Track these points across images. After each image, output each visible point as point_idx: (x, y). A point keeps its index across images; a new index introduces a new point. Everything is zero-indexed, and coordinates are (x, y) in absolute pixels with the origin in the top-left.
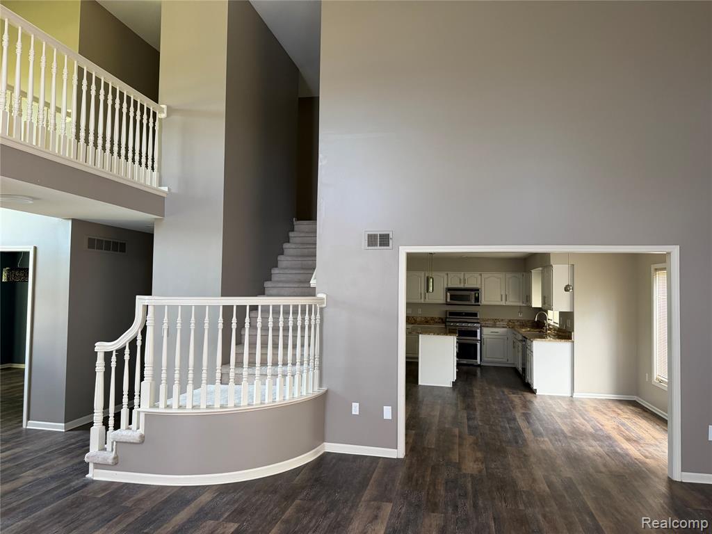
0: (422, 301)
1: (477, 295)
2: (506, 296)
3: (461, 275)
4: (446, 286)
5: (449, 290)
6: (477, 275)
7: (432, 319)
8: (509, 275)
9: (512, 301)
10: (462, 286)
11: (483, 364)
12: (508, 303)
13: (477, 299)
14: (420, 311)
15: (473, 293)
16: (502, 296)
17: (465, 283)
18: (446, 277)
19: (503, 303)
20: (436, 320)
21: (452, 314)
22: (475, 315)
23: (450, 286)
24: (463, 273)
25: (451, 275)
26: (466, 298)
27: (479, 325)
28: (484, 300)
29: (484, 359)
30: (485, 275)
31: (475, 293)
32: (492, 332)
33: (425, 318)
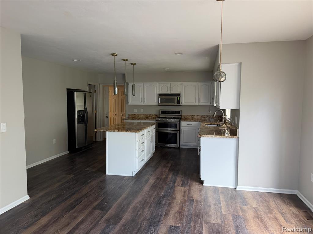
0: (142, 104)
1: (179, 98)
2: (199, 98)
3: (168, 84)
4: (158, 93)
5: (160, 95)
6: (179, 84)
7: (151, 116)
8: (201, 84)
9: (203, 102)
10: (169, 92)
11: (181, 147)
12: (200, 104)
13: (179, 102)
14: (142, 111)
15: (176, 97)
16: (196, 98)
17: (171, 90)
18: (158, 86)
19: (197, 104)
20: (153, 117)
21: (163, 112)
22: (178, 112)
23: (161, 92)
24: (169, 83)
25: (162, 84)
26: (172, 101)
27: (179, 120)
28: (184, 102)
29: (182, 143)
30: (185, 84)
31: (178, 97)
32: (188, 125)
33: (146, 115)
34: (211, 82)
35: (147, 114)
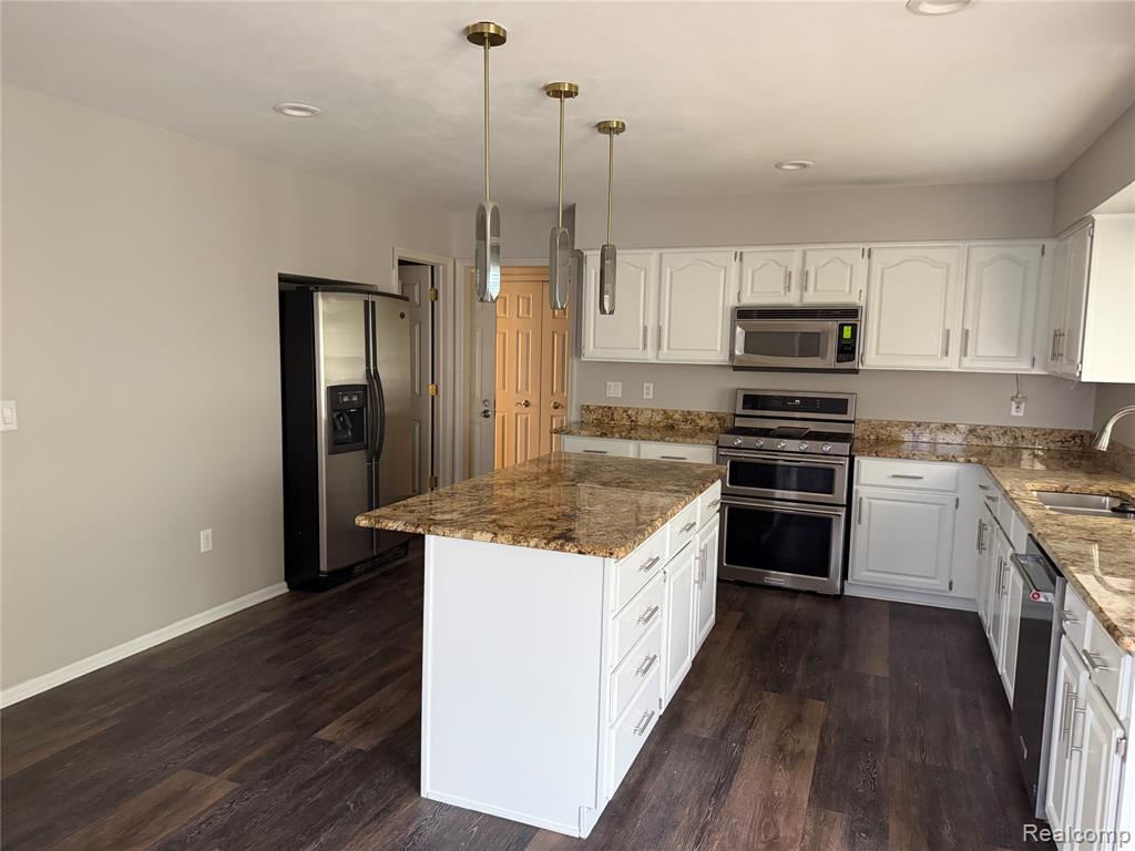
0: (650, 356)
1: (847, 333)
2: (966, 333)
3: (793, 258)
4: (732, 302)
5: (743, 314)
6: (852, 254)
7: (688, 417)
8: (983, 252)
9: (993, 354)
10: (792, 299)
11: (848, 592)
12: (971, 364)
13: (847, 350)
14: (649, 391)
15: (832, 325)
16: (947, 334)
17: (804, 288)
18: (735, 265)
19: (951, 364)
20: (702, 423)
21: (753, 401)
22: (840, 405)
23: (751, 299)
24: (798, 249)
25: (755, 256)
26: (811, 345)
27: (844, 448)
28: (876, 352)
29: (858, 571)
30: (886, 254)
31: (841, 327)
32: (894, 476)
33: (665, 412)
34: (1042, 242)
35: (669, 407)
